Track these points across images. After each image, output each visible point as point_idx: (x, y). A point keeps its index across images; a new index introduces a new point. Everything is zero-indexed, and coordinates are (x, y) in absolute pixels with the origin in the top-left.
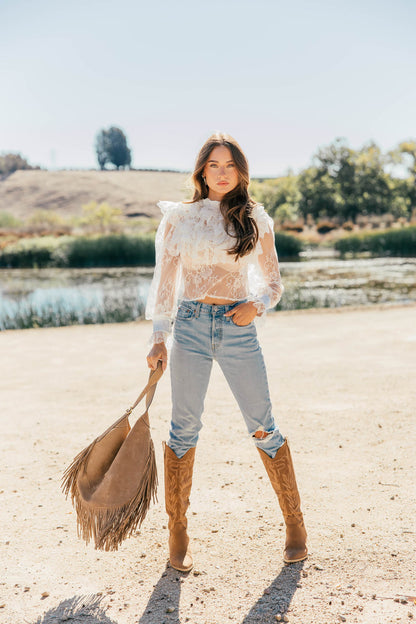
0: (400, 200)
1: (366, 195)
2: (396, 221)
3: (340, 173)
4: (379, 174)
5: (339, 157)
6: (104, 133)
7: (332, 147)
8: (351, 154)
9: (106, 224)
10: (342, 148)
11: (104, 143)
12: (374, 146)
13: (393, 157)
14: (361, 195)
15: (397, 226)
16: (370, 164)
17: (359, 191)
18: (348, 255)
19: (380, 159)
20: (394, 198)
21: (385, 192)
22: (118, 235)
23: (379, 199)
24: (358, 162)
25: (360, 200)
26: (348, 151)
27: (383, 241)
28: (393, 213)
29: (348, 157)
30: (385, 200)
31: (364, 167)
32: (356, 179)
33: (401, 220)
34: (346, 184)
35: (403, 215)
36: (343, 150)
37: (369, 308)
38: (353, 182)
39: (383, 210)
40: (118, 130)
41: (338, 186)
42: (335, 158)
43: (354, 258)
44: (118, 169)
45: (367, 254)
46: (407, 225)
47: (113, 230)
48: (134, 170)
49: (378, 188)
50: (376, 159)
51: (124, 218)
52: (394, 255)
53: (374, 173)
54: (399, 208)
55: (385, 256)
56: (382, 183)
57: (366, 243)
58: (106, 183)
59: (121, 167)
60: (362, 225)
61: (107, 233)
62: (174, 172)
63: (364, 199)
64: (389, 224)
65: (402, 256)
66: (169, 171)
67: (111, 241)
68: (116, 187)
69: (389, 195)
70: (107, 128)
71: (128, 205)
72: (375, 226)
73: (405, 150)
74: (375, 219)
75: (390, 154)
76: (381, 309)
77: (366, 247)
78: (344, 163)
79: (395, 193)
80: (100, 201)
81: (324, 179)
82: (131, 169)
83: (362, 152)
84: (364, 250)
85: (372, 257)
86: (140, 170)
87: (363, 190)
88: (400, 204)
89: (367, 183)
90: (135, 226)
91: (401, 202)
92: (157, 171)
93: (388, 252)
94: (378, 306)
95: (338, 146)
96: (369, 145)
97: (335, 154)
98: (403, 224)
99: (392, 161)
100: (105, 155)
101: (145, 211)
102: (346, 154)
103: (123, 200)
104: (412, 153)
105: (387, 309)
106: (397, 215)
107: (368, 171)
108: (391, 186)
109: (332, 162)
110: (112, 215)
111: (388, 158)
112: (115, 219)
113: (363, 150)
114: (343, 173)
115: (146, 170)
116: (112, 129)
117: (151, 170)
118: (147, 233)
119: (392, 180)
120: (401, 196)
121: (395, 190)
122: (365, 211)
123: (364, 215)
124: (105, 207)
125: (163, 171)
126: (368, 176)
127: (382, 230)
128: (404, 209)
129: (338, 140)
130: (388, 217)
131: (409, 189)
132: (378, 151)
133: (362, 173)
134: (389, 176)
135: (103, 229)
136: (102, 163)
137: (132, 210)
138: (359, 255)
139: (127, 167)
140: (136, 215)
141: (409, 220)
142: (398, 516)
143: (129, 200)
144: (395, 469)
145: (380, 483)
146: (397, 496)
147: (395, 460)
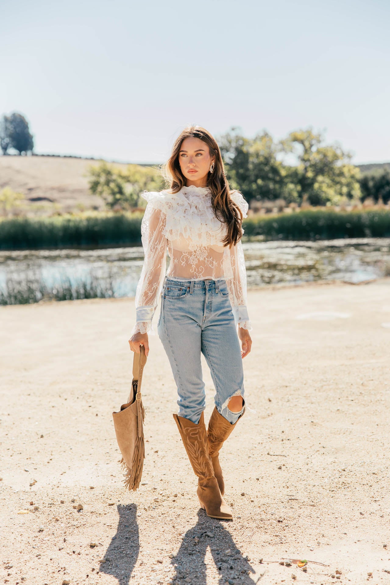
0: (291, 186)
1: (260, 181)
2: (287, 206)
3: (235, 160)
4: (272, 161)
5: (234, 145)
6: (6, 119)
7: (228, 135)
8: (245, 142)
9: (8, 207)
10: (237, 136)
11: (6, 128)
12: (266, 135)
13: (284, 146)
14: (255, 181)
15: (288, 211)
16: (263, 152)
17: (253, 178)
19: (273, 147)
20: (286, 184)
21: (278, 178)
22: (20, 219)
23: (271, 186)
24: (252, 150)
25: (254, 186)
26: (243, 139)
27: (275, 225)
28: (285, 198)
29: (242, 145)
30: (277, 186)
31: (257, 155)
32: (251, 166)
33: (293, 205)
34: (241, 171)
35: (294, 201)
36: (238, 138)
37: (262, 289)
38: (247, 170)
39: (275, 196)
40: (20, 116)
41: (233, 172)
42: (231, 147)
44: (20, 155)
45: (261, 237)
46: (298, 210)
47: (16, 214)
48: (37, 155)
49: (271, 175)
50: (269, 147)
51: (27, 202)
52: (286, 238)
53: (267, 161)
54: (290, 194)
55: (278, 240)
56: (275, 171)
57: (260, 227)
58: (9, 167)
59: (23, 153)
60: (256, 210)
61: (10, 217)
62: (75, 157)
63: (257, 185)
64: (281, 209)
65: (294, 240)
66: (70, 157)
67: (14, 224)
68: (18, 172)
69: (281, 182)
70: (9, 114)
71: (30, 190)
72: (269, 211)
73: (295, 139)
74: (268, 204)
75: (282, 143)
76: (274, 289)
77: (260, 231)
78: (239, 152)
79: (286, 180)
80: (3, 186)
82: (34, 155)
83: (255, 141)
84: (258, 234)
85: (266, 241)
86: (43, 156)
87: (257, 177)
88: (292, 190)
89: (261, 170)
90: (38, 210)
91: (292, 188)
92: (59, 156)
93: (281, 236)
94: (271, 286)
95: (233, 134)
96: (262, 134)
97: (230, 142)
98: (294, 209)
99: (283, 150)
100: (7, 140)
101: (48, 195)
102: (241, 142)
103: (26, 184)
104: (302, 142)
105: (279, 289)
106: (289, 201)
107: (262, 159)
108: (283, 173)
109: (227, 151)
110: (16, 199)
111: (280, 147)
112: (18, 203)
113: (256, 138)
114: (238, 161)
115: (48, 156)
116: (14, 115)
117: (53, 156)
118: (50, 217)
119: (284, 167)
120: (292, 182)
121: (286, 177)
122: (258, 197)
123: (258, 200)
124: (8, 191)
125: (65, 157)
126: (261, 163)
127: (275, 214)
128: (295, 194)
129: (233, 129)
130: (281, 202)
131: (300, 176)
132: (271, 140)
133: (256, 161)
134: (281, 164)
135: (5, 213)
136: (5, 148)
137: (34, 195)
138: (253, 238)
139: (29, 153)
140: (39, 199)
141: (300, 206)
142: (284, 485)
143: (32, 185)
144: (283, 440)
145: (268, 454)
146: (284, 465)
147: (283, 432)
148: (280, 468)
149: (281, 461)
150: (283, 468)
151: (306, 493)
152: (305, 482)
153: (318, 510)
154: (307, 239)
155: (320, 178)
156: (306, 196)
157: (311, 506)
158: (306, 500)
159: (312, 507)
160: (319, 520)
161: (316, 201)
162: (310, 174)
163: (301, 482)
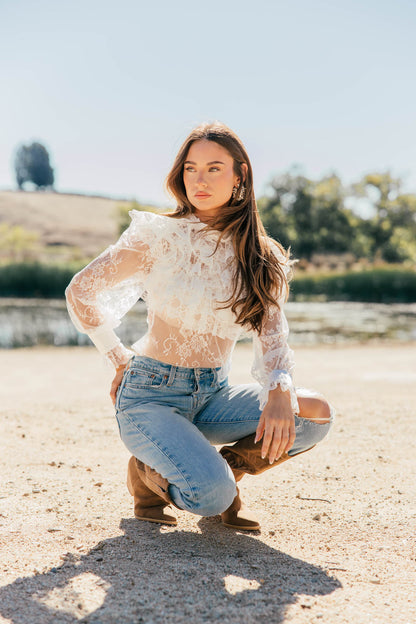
0: (362, 239)
1: (324, 232)
2: (357, 261)
3: (295, 205)
4: (339, 208)
5: (295, 186)
6: (24, 149)
7: (288, 174)
8: (308, 183)
9: (18, 249)
12: (334, 176)
13: (357, 190)
14: (318, 231)
15: (358, 268)
16: (329, 197)
17: (315, 227)
18: (301, 297)
19: (342, 191)
20: (356, 236)
21: (345, 229)
22: (30, 263)
23: (338, 237)
24: (316, 193)
25: (316, 237)
26: (305, 181)
27: (340, 285)
28: (354, 252)
29: (304, 188)
30: (345, 238)
31: (322, 200)
32: (313, 213)
33: (362, 260)
34: (302, 217)
35: (364, 255)
36: (300, 179)
38: (308, 216)
39: (341, 248)
40: (41, 146)
41: (292, 219)
42: (291, 187)
43: (307, 301)
44: (38, 190)
45: (322, 297)
46: (370, 267)
47: (26, 257)
48: (59, 193)
49: (337, 224)
50: (337, 192)
51: (43, 246)
52: (353, 299)
54: (360, 248)
55: (342, 300)
56: (343, 219)
57: (321, 285)
58: (23, 206)
59: (42, 187)
60: (318, 265)
61: (19, 260)
62: (104, 198)
63: (321, 235)
64: (348, 265)
65: (362, 301)
66: (98, 197)
68: (35, 211)
69: (350, 233)
71: (48, 232)
72: (333, 266)
73: (371, 182)
74: (333, 259)
75: (354, 187)
77: (320, 289)
78: (301, 195)
79: (357, 231)
80: (15, 224)
81: (277, 210)
82: (55, 192)
83: (321, 182)
84: (319, 293)
85: (328, 301)
87: (320, 226)
88: (362, 244)
89: (325, 218)
91: (363, 241)
92: (84, 196)
93: (345, 296)
95: (294, 175)
96: (329, 176)
97: (290, 183)
98: (363, 265)
99: (354, 194)
101: (68, 240)
102: (303, 184)
104: (378, 186)
106: (359, 255)
107: (327, 205)
108: (353, 222)
109: (286, 193)
110: (28, 242)
111: (351, 191)
112: (30, 245)
113: (323, 180)
114: (299, 206)
115: (72, 194)
116: (34, 144)
117: (78, 195)
120: (363, 234)
121: (357, 227)
122: (321, 248)
123: (320, 253)
124: (20, 232)
125: (94, 197)
126: (326, 210)
127: (341, 271)
128: (367, 249)
129: (294, 167)
130: (348, 257)
131: (373, 228)
132: (339, 182)
133: (320, 206)
134: (351, 213)
135: (13, 254)
136: (21, 181)
137: (53, 239)
138: (313, 297)
139: (48, 189)
140: (57, 244)
141: (372, 261)
142: (322, 545)
143: (50, 225)
144: (326, 479)
145: (298, 497)
146: (325, 515)
147: (328, 468)
148: (317, 519)
149: (320, 508)
150: (323, 519)
151: (363, 561)
152: (362, 543)
153: (387, 592)
154: (379, 300)
155: (399, 231)
156: (379, 251)
157: (374, 582)
158: (363, 572)
159: (374, 585)
160: (388, 610)
161: (392, 257)
162: (386, 226)
163: (355, 543)
